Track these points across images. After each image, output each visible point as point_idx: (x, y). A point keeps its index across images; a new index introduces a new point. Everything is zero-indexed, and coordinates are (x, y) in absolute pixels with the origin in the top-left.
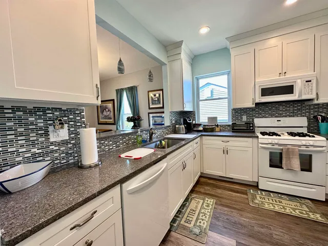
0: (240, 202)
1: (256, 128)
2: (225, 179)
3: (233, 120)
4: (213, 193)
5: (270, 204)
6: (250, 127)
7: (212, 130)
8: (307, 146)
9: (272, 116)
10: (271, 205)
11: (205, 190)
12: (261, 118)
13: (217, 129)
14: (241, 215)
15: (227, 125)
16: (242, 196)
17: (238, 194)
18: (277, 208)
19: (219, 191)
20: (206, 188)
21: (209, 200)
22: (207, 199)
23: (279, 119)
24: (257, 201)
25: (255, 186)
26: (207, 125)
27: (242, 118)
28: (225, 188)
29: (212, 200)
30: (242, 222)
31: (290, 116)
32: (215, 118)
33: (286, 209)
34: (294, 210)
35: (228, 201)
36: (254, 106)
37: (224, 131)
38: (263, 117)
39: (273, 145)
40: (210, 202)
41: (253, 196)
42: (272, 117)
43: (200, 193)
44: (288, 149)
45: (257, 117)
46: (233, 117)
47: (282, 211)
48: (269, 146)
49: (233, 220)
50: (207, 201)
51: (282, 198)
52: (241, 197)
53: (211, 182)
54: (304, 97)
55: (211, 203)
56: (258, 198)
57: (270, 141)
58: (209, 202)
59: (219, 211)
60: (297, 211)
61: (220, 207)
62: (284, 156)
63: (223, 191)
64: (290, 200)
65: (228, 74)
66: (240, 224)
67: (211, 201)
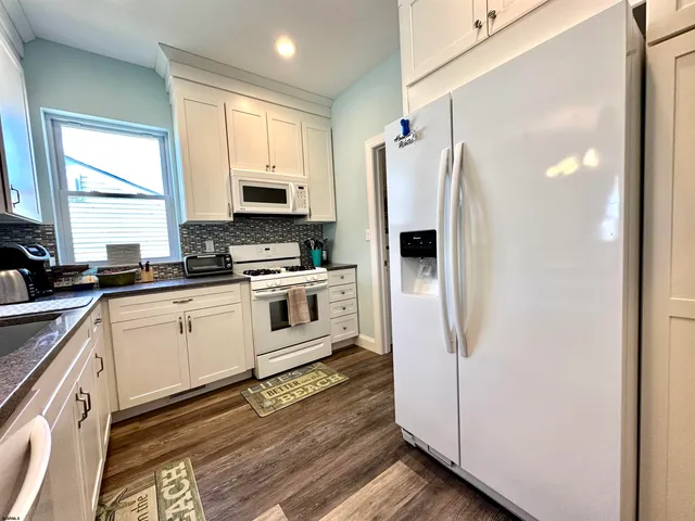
0: (242, 424)
1: (235, 266)
2: (190, 396)
3: (184, 252)
4: (174, 447)
5: (287, 396)
6: (227, 263)
7: (131, 279)
8: (311, 283)
9: (257, 241)
10: (289, 396)
11: (144, 454)
12: (239, 244)
13: (145, 276)
14: (260, 447)
15: (169, 265)
16: (240, 408)
17: (231, 412)
18: (299, 396)
19: (187, 431)
20: (145, 446)
21: (173, 471)
22: (165, 473)
23: (267, 246)
24: (268, 404)
25: (252, 378)
26: (109, 269)
27: (204, 246)
28: (195, 418)
29: (182, 465)
30: (267, 457)
31: (280, 242)
32: (134, 248)
33: (307, 390)
34: (315, 384)
35: (218, 441)
36: (232, 219)
37: (163, 279)
38: (243, 244)
39: (273, 289)
40: (178, 472)
41: (256, 398)
42: (256, 243)
43: (133, 472)
44: (294, 291)
45: (232, 244)
46: (184, 242)
47: (305, 395)
48: (269, 293)
49: (250, 468)
50: (169, 476)
51: (293, 377)
52: (238, 413)
53: (152, 422)
54: (300, 211)
55: (184, 473)
56: (267, 396)
57: (270, 284)
58: (174, 477)
59: (213, 475)
60: (318, 384)
61: (209, 466)
62: (290, 305)
63: (194, 425)
64: (304, 374)
65: (163, 138)
66: (267, 465)
67: (179, 470)
